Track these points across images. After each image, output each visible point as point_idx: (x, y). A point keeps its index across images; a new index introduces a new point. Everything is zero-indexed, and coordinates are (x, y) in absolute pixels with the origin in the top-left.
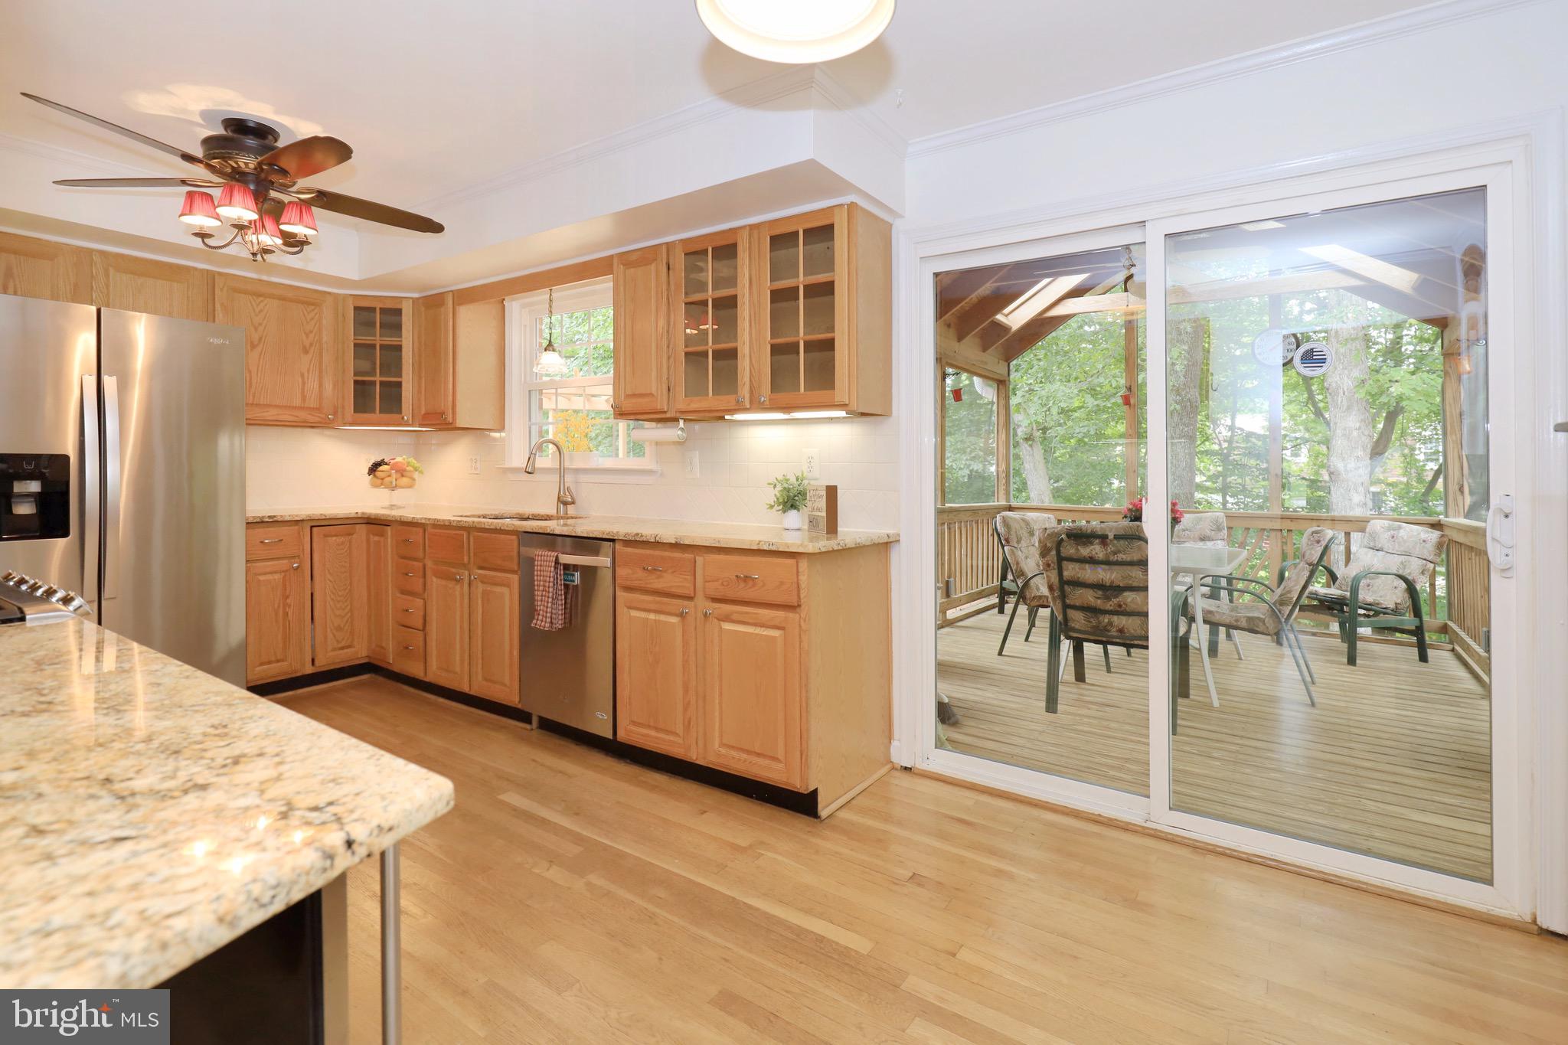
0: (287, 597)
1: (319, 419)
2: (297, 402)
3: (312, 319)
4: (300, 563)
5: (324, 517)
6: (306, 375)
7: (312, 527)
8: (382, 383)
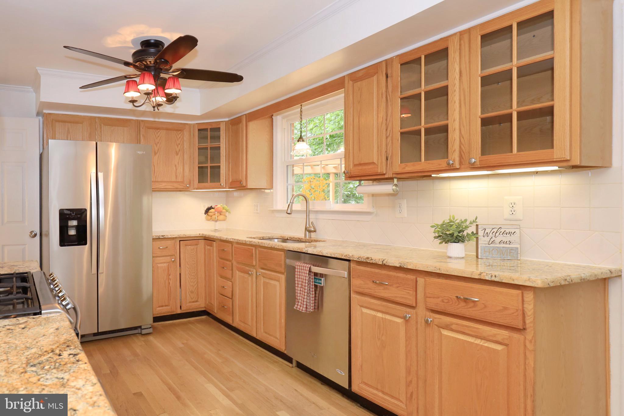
0: (170, 275)
1: (183, 187)
2: (174, 179)
3: (180, 138)
4: (175, 258)
5: (185, 236)
6: (177, 166)
7: (180, 241)
8: (210, 167)
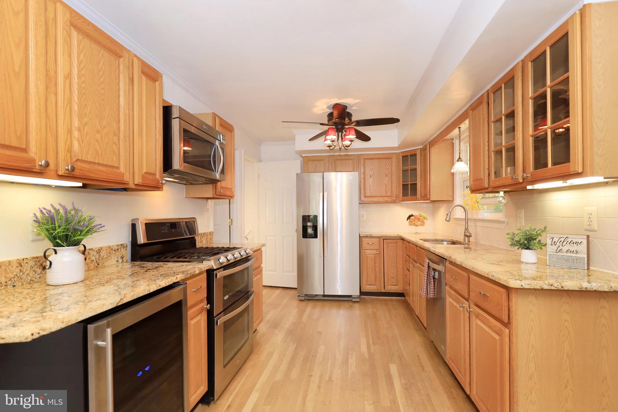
0: (375, 263)
1: (391, 200)
2: (384, 194)
3: (389, 164)
4: (380, 251)
5: (387, 236)
6: (387, 184)
7: (384, 239)
8: (410, 184)
